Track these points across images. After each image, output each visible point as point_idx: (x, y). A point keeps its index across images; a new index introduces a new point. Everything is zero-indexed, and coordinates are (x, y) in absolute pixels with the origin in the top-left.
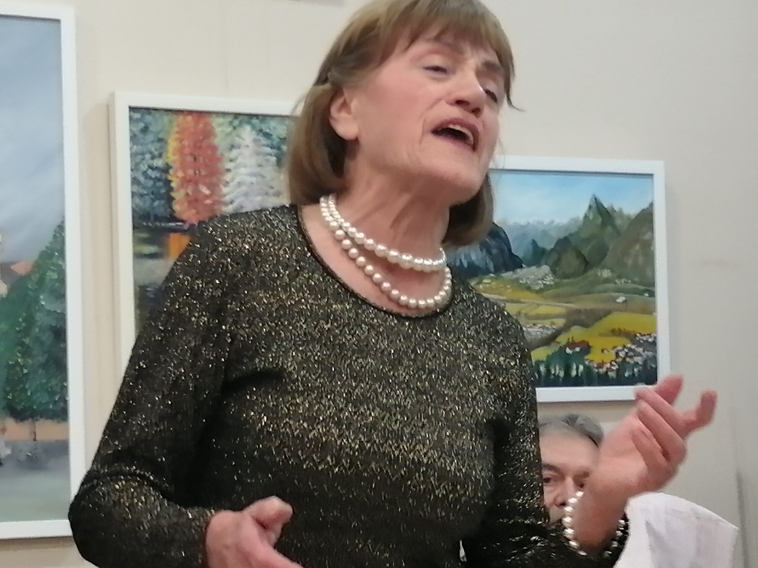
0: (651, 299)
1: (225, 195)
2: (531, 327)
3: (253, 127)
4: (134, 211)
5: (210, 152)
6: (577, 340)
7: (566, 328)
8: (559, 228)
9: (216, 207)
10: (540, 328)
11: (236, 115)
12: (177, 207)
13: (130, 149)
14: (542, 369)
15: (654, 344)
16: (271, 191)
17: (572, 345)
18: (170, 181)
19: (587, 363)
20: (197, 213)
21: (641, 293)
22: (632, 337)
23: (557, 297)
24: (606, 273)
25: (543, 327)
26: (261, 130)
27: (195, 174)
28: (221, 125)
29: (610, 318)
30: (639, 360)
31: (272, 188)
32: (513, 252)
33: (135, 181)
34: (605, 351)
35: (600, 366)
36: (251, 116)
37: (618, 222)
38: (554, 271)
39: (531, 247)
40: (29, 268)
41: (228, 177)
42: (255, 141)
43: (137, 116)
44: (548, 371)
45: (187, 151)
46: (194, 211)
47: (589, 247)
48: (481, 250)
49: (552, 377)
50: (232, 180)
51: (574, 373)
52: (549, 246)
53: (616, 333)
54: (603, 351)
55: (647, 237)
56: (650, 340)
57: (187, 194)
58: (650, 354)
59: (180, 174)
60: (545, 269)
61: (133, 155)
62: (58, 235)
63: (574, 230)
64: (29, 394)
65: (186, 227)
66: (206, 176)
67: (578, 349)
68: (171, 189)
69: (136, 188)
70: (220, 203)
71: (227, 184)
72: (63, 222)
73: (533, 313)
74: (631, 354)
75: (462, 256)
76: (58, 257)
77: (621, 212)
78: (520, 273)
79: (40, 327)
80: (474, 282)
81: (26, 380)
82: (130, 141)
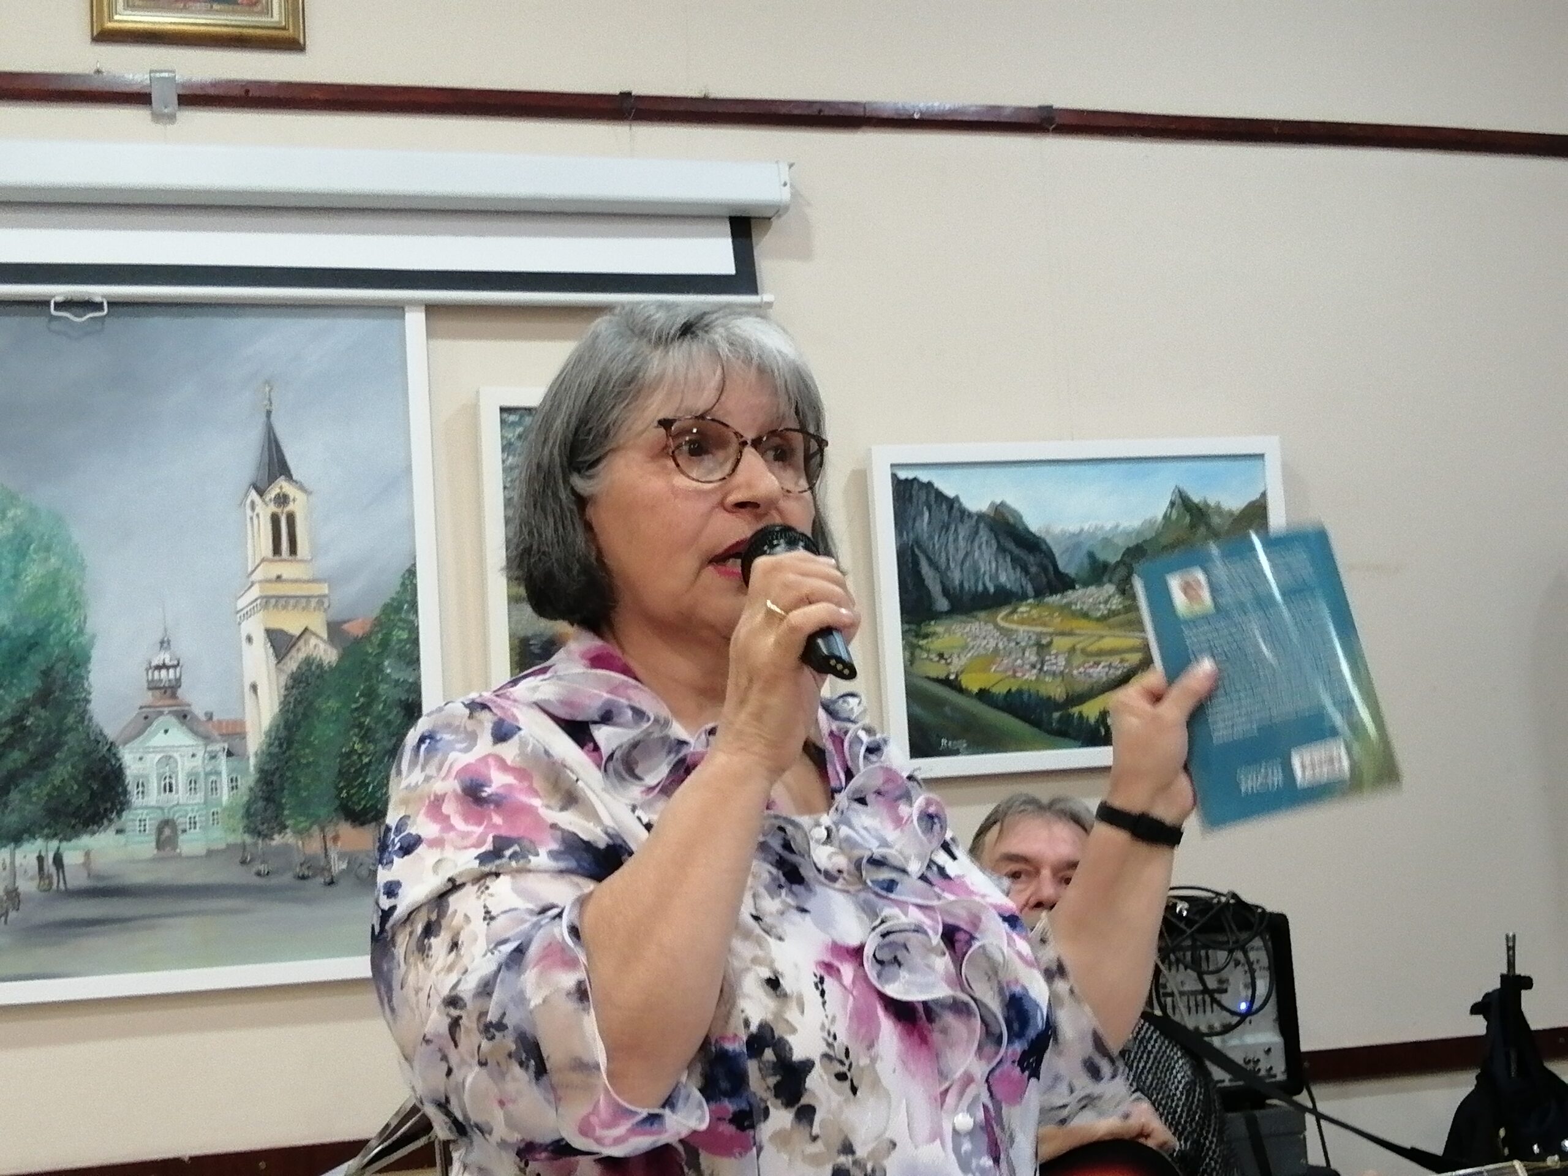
2: (1091, 667)
7: (1144, 665)
8: (1129, 534)
10: (1104, 667)
13: (503, 462)
23: (1128, 625)
25: (1109, 666)
32: (1062, 570)
37: (1216, 520)
38: (1119, 591)
39: (1086, 561)
40: (368, 628)
43: (513, 418)
48: (1014, 568)
52: (1113, 558)
60: (1110, 589)
61: (507, 470)
62: (407, 582)
63: (1149, 535)
72: (414, 565)
73: (1094, 648)
75: (987, 578)
76: (408, 611)
77: (1218, 507)
78: (1072, 595)
79: (385, 702)
80: (1003, 613)
81: (367, 773)
82: (503, 451)
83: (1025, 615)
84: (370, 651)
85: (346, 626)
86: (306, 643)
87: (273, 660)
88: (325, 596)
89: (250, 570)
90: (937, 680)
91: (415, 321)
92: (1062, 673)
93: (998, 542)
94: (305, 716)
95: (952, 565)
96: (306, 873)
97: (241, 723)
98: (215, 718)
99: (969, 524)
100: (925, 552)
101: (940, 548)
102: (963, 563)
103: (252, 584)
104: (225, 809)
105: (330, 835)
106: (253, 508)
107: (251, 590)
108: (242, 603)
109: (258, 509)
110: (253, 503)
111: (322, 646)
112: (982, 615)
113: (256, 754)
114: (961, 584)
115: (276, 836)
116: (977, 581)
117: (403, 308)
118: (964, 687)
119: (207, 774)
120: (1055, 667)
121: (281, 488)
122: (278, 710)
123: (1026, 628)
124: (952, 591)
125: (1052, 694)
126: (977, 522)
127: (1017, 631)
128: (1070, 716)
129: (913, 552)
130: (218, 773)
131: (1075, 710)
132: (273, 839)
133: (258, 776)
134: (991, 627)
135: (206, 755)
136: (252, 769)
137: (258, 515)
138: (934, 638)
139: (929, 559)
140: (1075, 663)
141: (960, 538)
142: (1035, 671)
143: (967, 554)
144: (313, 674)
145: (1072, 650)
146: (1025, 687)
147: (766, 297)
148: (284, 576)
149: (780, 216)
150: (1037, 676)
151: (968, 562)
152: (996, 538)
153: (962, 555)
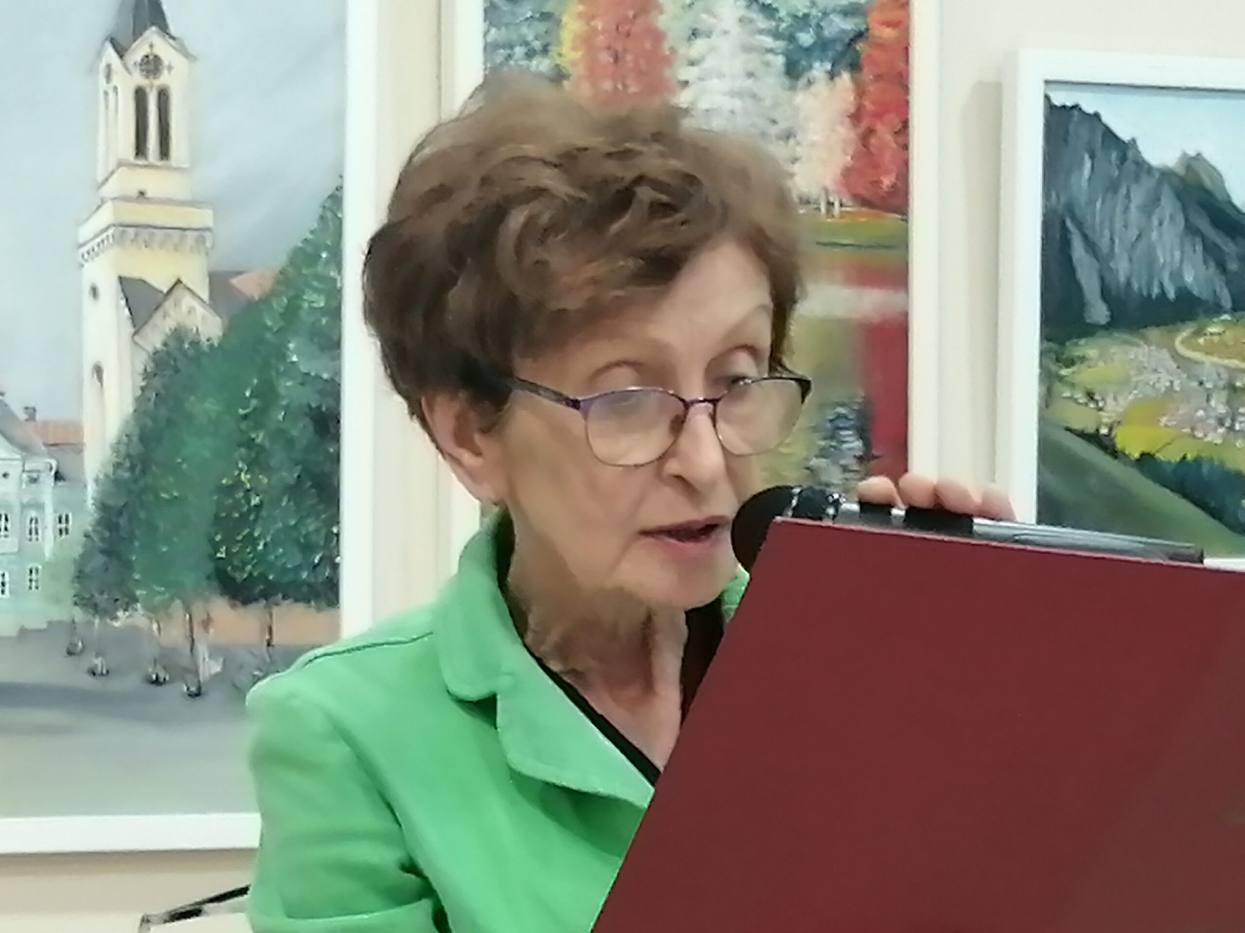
5: (648, 46)
13: (485, 34)
27: (616, 88)
40: (268, 285)
42: (742, 21)
45: (601, 40)
48: (1205, 262)
61: (490, 48)
62: (329, 215)
64: (260, 547)
72: (339, 188)
75: (1166, 274)
76: (327, 262)
79: (287, 408)
80: (1185, 332)
81: (255, 520)
83: (1216, 339)
84: (269, 323)
85: (235, 281)
86: (176, 304)
87: (129, 329)
88: (208, 229)
89: (100, 179)
90: (1082, 435)
93: (1187, 220)
94: (170, 423)
95: (1117, 249)
96: (162, 675)
97: (77, 428)
98: (38, 417)
99: (1148, 183)
100: (1080, 225)
101: (1102, 222)
102: (1133, 246)
103: (103, 201)
104: (46, 565)
105: (199, 615)
106: (108, 77)
107: (101, 210)
108: (86, 231)
109: (116, 80)
110: (109, 66)
111: (200, 310)
112: (1154, 333)
113: (97, 480)
114: (1129, 284)
115: (120, 614)
116: (1151, 279)
118: (1119, 446)
119: (24, 507)
121: (151, 46)
122: (131, 410)
123: (1215, 359)
124: (1114, 293)
126: (1160, 182)
127: (1202, 363)
129: (1063, 223)
130: (40, 507)
132: (116, 618)
133: (96, 516)
134: (1165, 354)
135: (25, 476)
136: (90, 502)
137: (115, 89)
138: (1083, 367)
139: (1085, 237)
141: (1133, 206)
142: (1221, 430)
143: (1140, 234)
144: (185, 354)
146: (1206, 455)
148: (149, 195)
150: (1225, 438)
151: (1141, 247)
152: (1184, 209)
153: (1133, 234)
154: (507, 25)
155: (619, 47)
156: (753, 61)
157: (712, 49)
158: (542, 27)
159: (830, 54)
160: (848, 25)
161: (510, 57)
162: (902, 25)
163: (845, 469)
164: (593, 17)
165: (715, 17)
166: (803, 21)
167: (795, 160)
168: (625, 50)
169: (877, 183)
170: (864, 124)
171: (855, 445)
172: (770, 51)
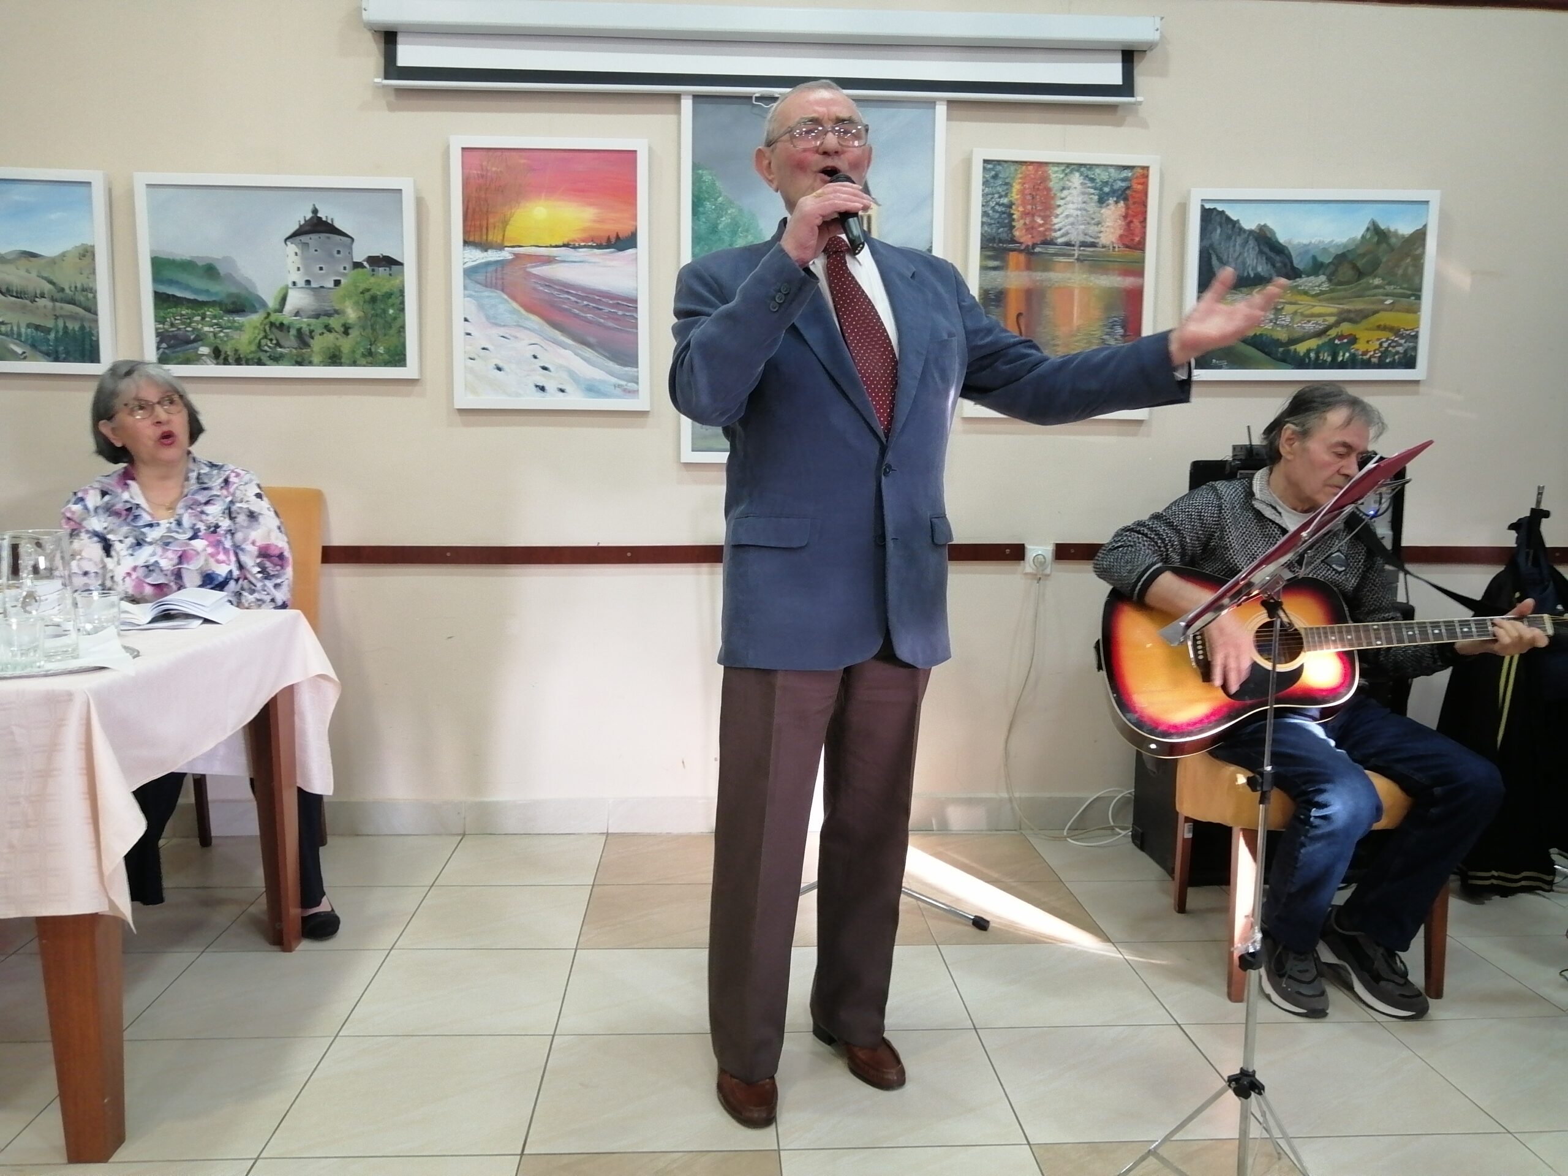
0: (1418, 301)
1: (1055, 224)
2: (1305, 323)
3: (1081, 175)
4: (982, 235)
5: (1045, 193)
6: (1346, 333)
7: (1337, 324)
8: (1338, 246)
9: (1047, 233)
10: (1313, 324)
11: (1068, 165)
12: (1017, 233)
13: (983, 191)
14: (1312, 355)
15: (1416, 337)
16: (1093, 222)
17: (1340, 337)
18: (1013, 214)
19: (1352, 351)
20: (1033, 237)
21: (1409, 296)
22: (1396, 332)
23: (1331, 300)
24: (1377, 281)
25: (1316, 323)
26: (1087, 176)
27: (1032, 208)
28: (1056, 172)
29: (1377, 315)
30: (1400, 349)
31: (1093, 219)
32: (1295, 265)
33: (985, 214)
34: (1370, 343)
35: (1365, 353)
36: (1081, 165)
37: (1393, 240)
38: (1330, 280)
39: (1311, 261)
41: (1058, 211)
42: (1082, 184)
43: (990, 166)
44: (1317, 357)
45: (1027, 192)
46: (1030, 236)
47: (1365, 260)
48: (1267, 263)
49: (1320, 362)
50: (1062, 213)
51: (1340, 359)
52: (1327, 260)
53: (1384, 328)
54: (1368, 342)
55: (1418, 252)
56: (1413, 334)
57: (1025, 224)
58: (1411, 344)
59: (1021, 209)
60: (1323, 278)
61: (984, 195)
63: (1352, 247)
65: (1023, 247)
66: (1040, 210)
67: (1345, 341)
68: (1013, 220)
69: (985, 219)
70: (1050, 230)
71: (1057, 216)
72: (931, 247)
73: (1308, 312)
74: (1394, 344)
75: (1250, 269)
77: (1396, 234)
78: (1299, 281)
82: (983, 185)
91: (941, 110)
92: (1287, 325)
93: (1259, 248)
95: (1231, 260)
99: (1244, 236)
100: (1215, 251)
101: (1224, 250)
102: (1237, 258)
116: (1244, 270)
117: (935, 102)
120: (1283, 322)
125: (1280, 338)
126: (1249, 235)
128: (1289, 351)
129: (1209, 251)
131: (1292, 348)
139: (1217, 254)
140: (1296, 321)
141: (1237, 244)
142: (1271, 324)
143: (1240, 254)
145: (1295, 313)
146: (1265, 333)
147: (1139, 99)
149: (1152, 50)
150: (1273, 326)
151: (1240, 260)
152: (1259, 245)
153: (1237, 254)
154: (992, 187)
155: (1034, 193)
156: (1086, 197)
157: (1070, 194)
158: (1005, 187)
159: (1116, 195)
160: (1124, 184)
161: (992, 198)
162: (1145, 184)
163: (1116, 339)
164: (1024, 184)
165: (1071, 182)
166: (1106, 183)
167: (1101, 232)
168: (1036, 195)
169: (1133, 240)
170: (1129, 219)
171: (1120, 331)
172: (1093, 194)
